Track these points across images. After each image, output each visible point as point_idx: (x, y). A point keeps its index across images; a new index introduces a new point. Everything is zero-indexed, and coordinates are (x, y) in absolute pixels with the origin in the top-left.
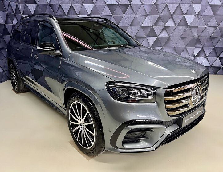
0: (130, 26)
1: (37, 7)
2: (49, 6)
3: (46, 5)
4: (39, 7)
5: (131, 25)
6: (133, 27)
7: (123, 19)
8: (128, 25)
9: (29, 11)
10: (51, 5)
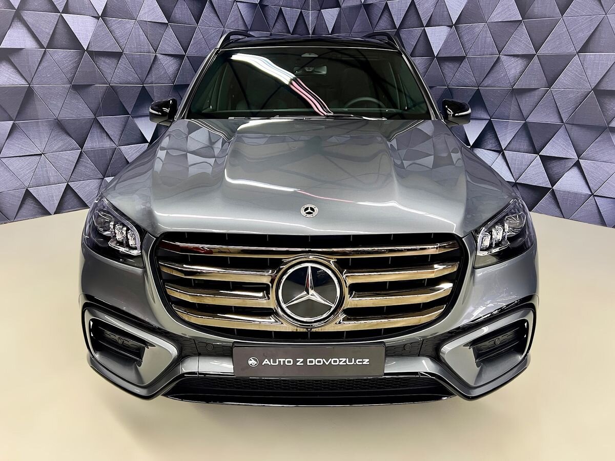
0: (580, 52)
1: (339, 15)
2: (363, 10)
3: (358, 8)
4: (343, 15)
5: (584, 49)
6: (590, 55)
7: (559, 29)
8: (571, 50)
9: (324, 25)
10: (367, 7)
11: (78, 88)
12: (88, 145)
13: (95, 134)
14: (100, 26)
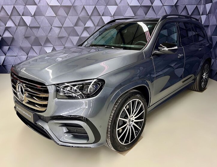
11: (27, 38)
12: (29, 54)
13: (31, 51)
14: (33, 19)
